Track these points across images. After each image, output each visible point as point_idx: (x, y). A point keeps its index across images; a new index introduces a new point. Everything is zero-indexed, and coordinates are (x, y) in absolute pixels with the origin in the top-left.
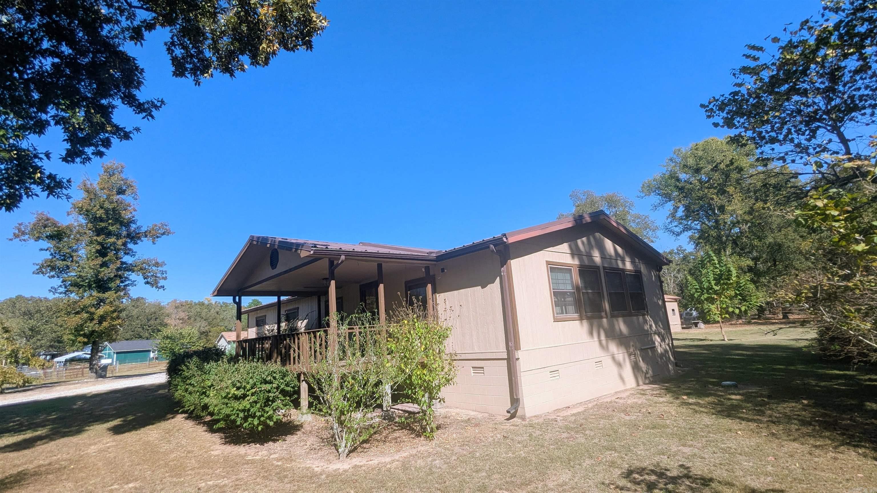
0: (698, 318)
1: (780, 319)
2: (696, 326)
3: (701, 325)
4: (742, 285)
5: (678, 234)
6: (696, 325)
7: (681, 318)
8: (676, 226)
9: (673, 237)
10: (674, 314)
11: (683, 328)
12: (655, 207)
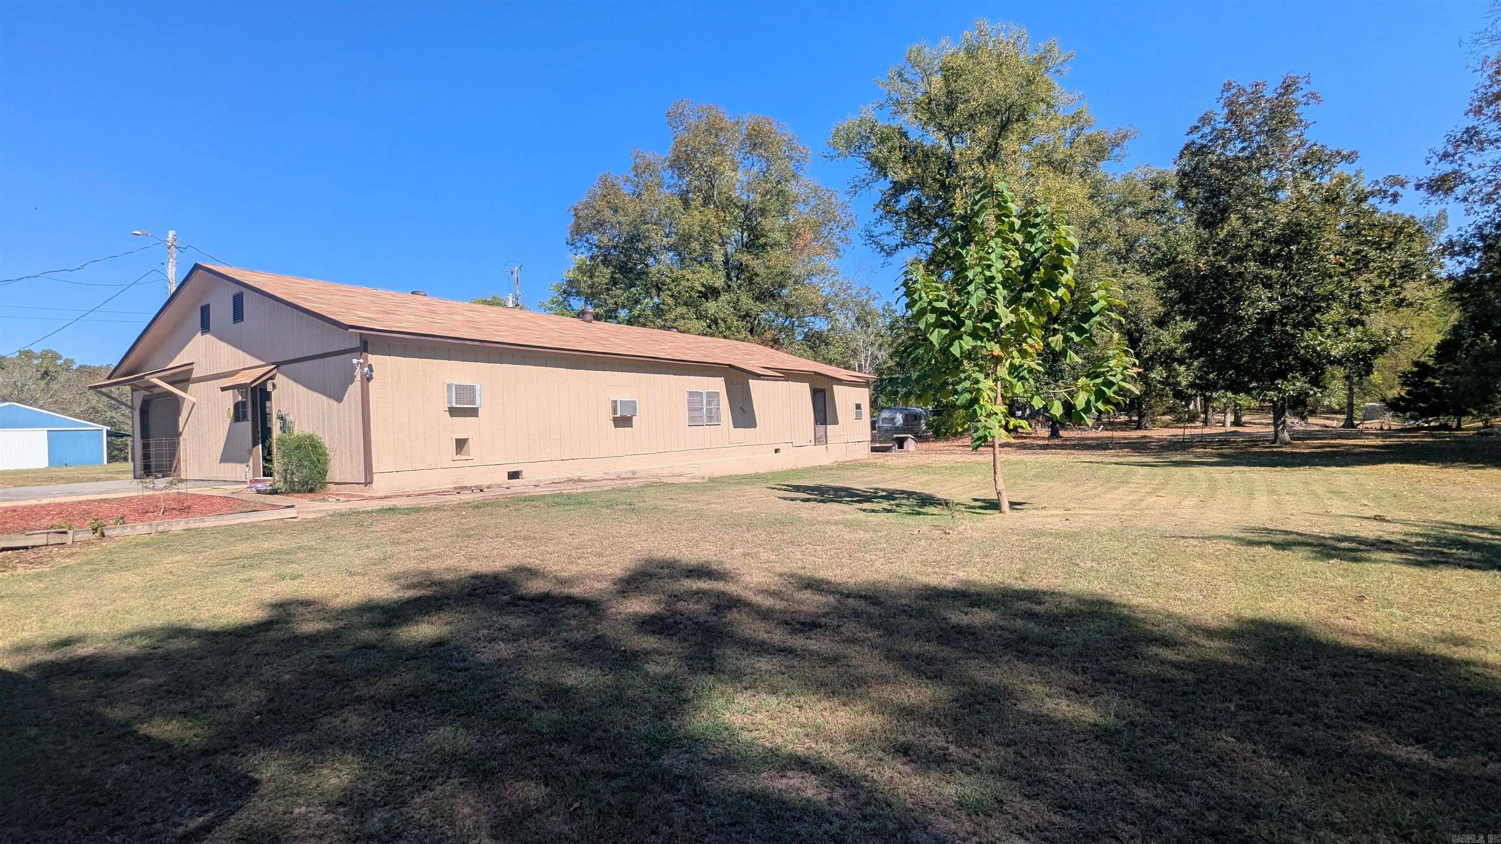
0: (905, 429)
1: (1044, 438)
2: (901, 447)
3: (911, 445)
4: (1095, 309)
5: (890, 253)
6: (901, 443)
7: (873, 428)
8: (888, 234)
9: (880, 258)
10: (859, 417)
11: (874, 450)
12: (855, 190)
